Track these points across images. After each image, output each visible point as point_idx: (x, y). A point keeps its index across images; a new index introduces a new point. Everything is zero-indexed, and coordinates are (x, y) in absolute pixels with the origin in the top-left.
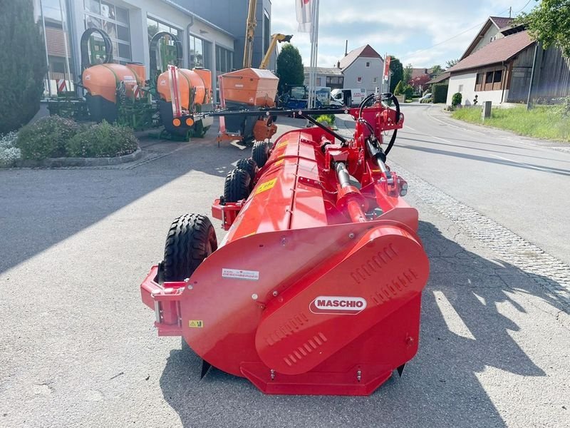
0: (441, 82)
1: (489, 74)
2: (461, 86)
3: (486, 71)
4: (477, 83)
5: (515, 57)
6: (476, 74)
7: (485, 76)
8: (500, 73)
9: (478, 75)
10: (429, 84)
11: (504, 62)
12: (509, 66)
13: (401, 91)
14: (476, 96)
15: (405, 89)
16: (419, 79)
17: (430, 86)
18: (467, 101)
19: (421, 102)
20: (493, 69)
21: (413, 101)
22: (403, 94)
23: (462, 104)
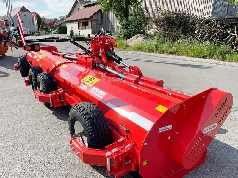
0: (60, 25)
1: (83, 23)
2: (72, 28)
3: (82, 21)
4: (79, 26)
5: (92, 17)
6: (78, 22)
7: (82, 24)
8: (87, 23)
9: (78, 23)
10: (54, 26)
11: (89, 18)
12: (90, 20)
13: (42, 29)
14: (80, 32)
15: (44, 27)
16: (49, 23)
17: (55, 26)
18: (76, 34)
19: (53, 33)
20: (84, 21)
21: (49, 33)
22: (44, 30)
23: (74, 34)
